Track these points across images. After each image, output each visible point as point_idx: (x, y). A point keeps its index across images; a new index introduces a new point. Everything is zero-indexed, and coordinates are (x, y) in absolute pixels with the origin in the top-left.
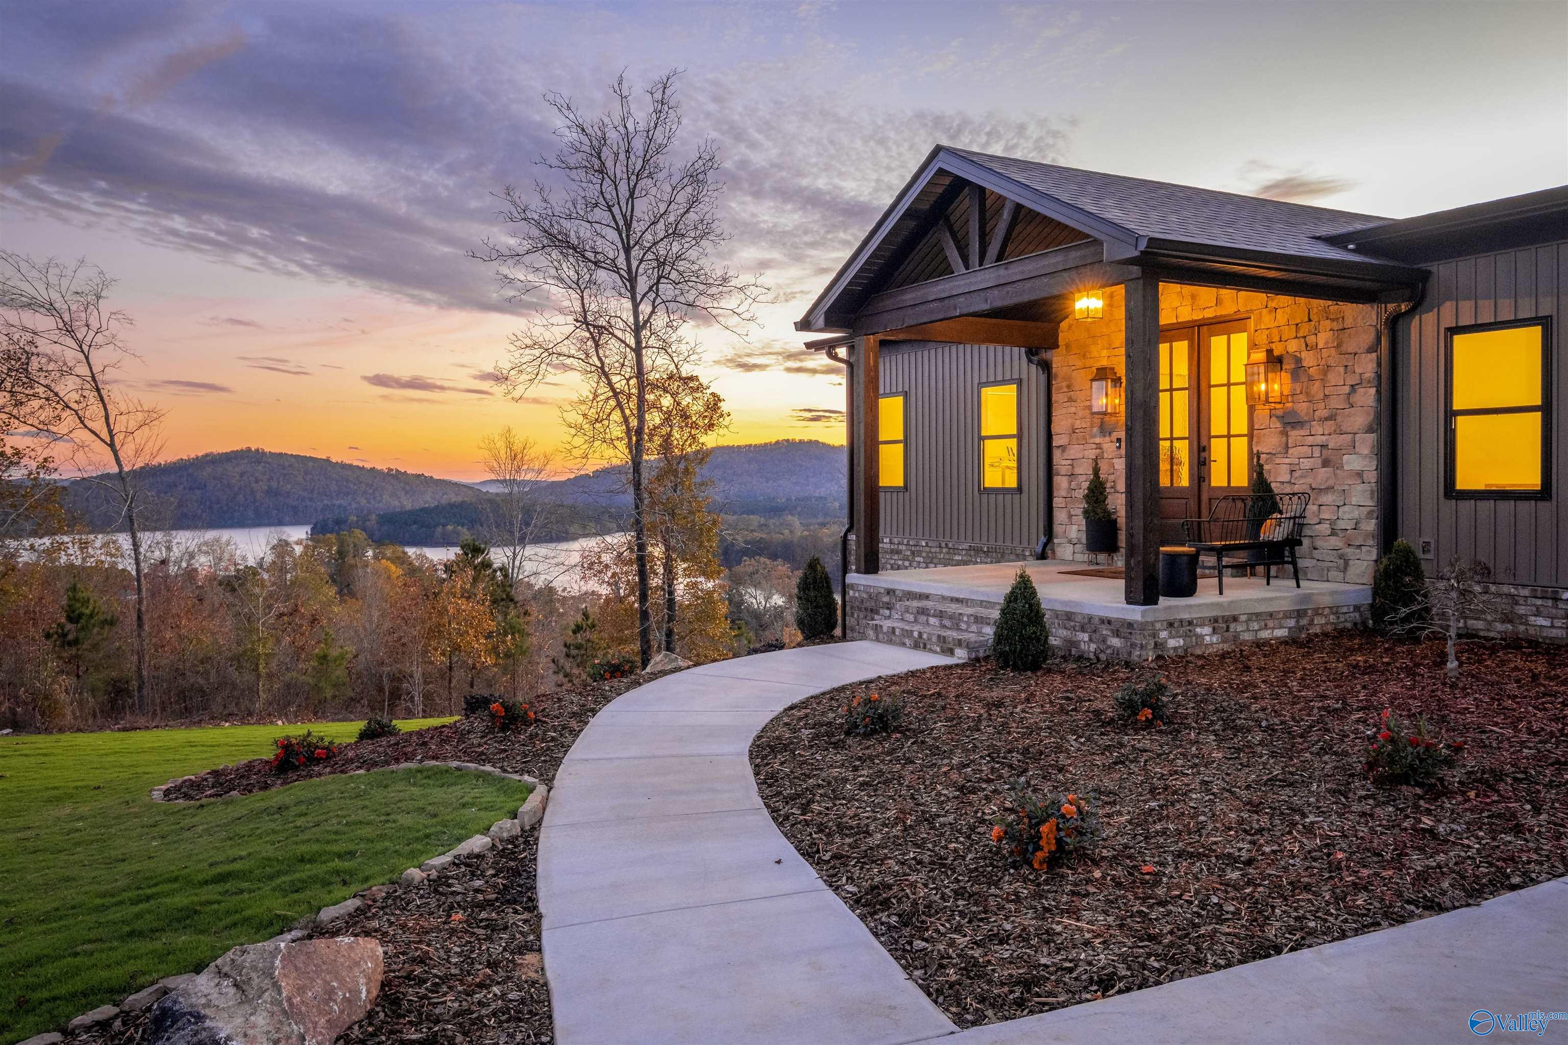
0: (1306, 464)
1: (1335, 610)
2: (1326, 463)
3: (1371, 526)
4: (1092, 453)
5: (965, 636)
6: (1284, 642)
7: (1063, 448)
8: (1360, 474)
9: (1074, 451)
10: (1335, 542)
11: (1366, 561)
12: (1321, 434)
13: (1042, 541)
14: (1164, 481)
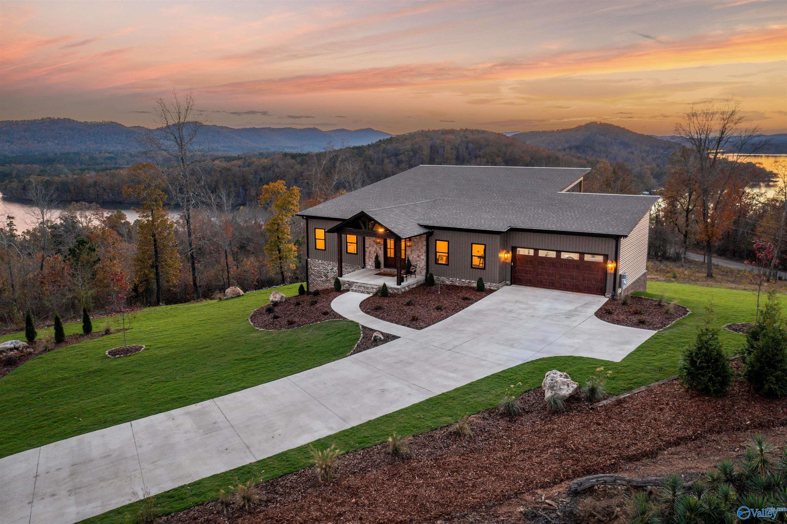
0: (415, 256)
1: (421, 281)
2: (418, 257)
3: (425, 267)
4: (374, 249)
5: (371, 291)
6: (415, 287)
7: (368, 248)
8: (423, 259)
9: (370, 248)
10: (419, 269)
11: (424, 272)
12: (417, 252)
13: (363, 265)
14: (389, 255)
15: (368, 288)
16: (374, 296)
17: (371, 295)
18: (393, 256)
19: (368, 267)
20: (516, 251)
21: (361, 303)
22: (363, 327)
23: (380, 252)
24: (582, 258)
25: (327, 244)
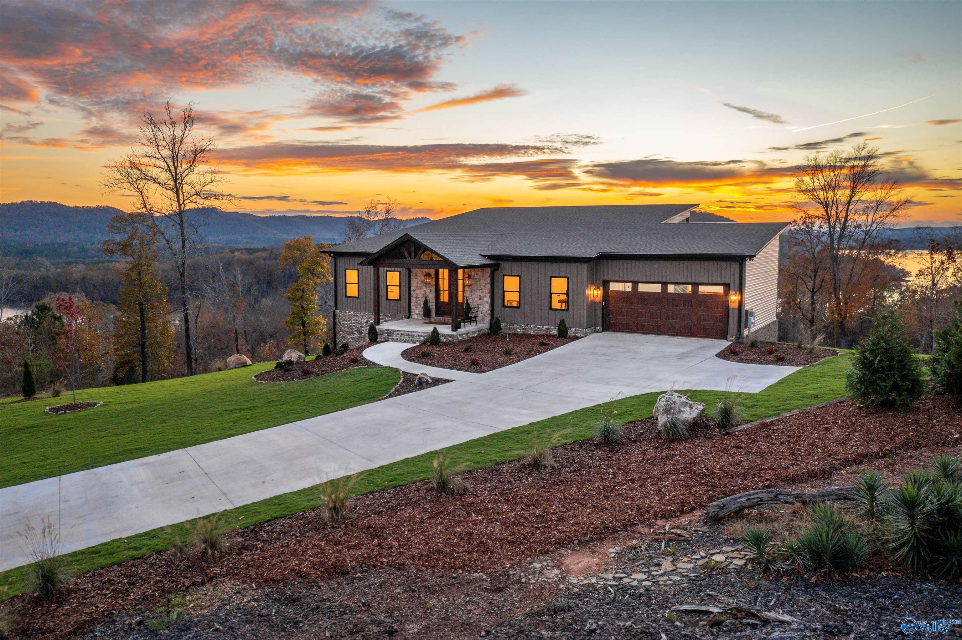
0: (476, 299)
1: (484, 330)
2: (480, 299)
3: (489, 312)
5: (418, 339)
6: (476, 336)
7: (414, 291)
8: (487, 302)
10: (482, 315)
11: (488, 319)
12: (479, 293)
13: (408, 313)
14: (442, 300)
15: (413, 336)
16: (421, 345)
17: (417, 344)
18: (447, 300)
19: (415, 316)
20: (609, 287)
21: (404, 351)
22: (403, 372)
23: (430, 296)
24: (695, 290)
25: (361, 288)
